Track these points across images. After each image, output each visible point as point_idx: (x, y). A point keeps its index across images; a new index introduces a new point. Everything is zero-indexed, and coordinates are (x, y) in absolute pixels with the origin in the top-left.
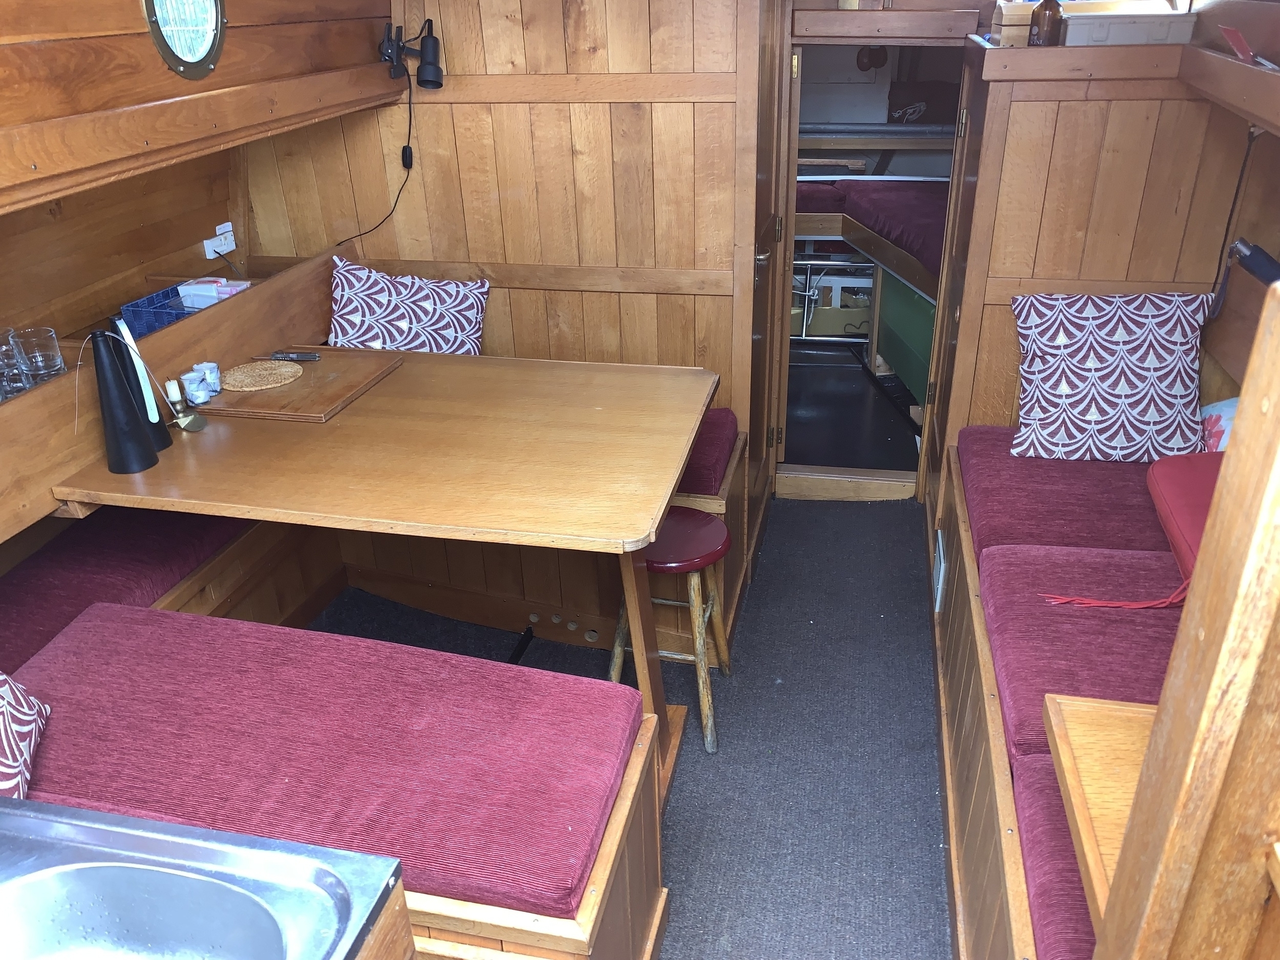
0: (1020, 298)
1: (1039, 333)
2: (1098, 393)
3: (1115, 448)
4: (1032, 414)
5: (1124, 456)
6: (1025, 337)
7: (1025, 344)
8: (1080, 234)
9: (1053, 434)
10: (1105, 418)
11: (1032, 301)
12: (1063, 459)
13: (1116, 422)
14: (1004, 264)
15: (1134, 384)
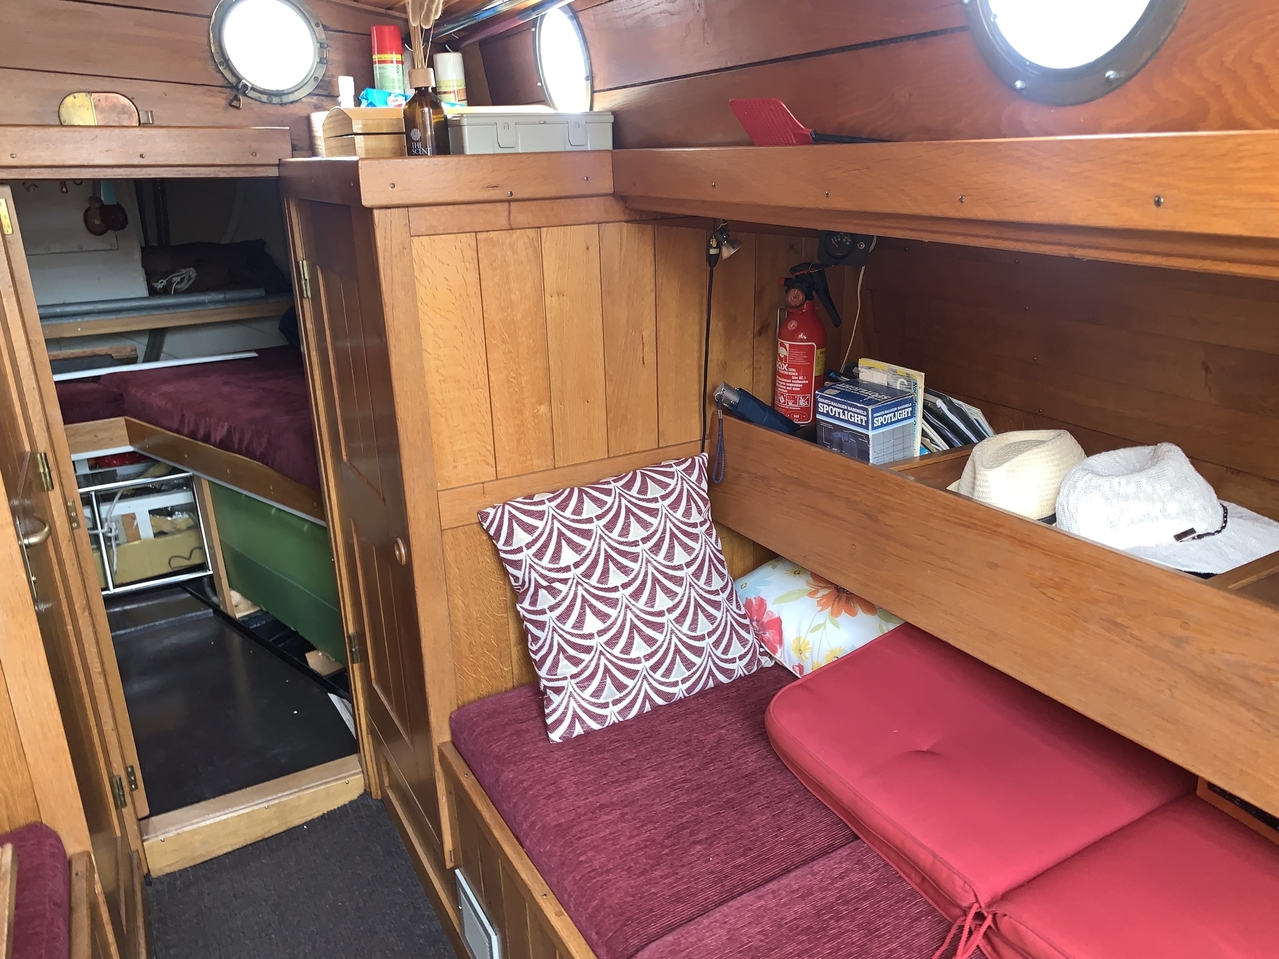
0: (491, 511)
1: (535, 555)
2: (637, 616)
3: (675, 684)
4: (559, 671)
5: (689, 690)
6: (517, 564)
7: (519, 574)
8: (543, 409)
9: (597, 693)
10: (655, 647)
11: (510, 512)
12: (619, 721)
13: (668, 649)
14: (455, 467)
15: (672, 591)
